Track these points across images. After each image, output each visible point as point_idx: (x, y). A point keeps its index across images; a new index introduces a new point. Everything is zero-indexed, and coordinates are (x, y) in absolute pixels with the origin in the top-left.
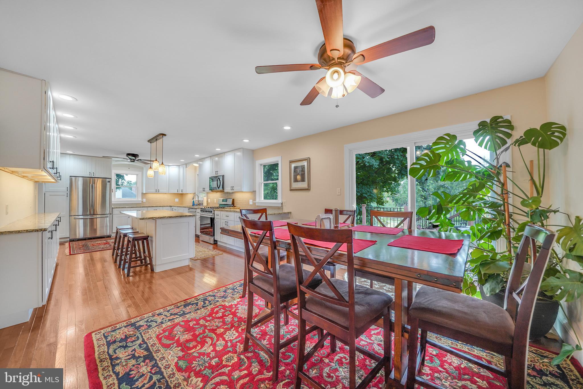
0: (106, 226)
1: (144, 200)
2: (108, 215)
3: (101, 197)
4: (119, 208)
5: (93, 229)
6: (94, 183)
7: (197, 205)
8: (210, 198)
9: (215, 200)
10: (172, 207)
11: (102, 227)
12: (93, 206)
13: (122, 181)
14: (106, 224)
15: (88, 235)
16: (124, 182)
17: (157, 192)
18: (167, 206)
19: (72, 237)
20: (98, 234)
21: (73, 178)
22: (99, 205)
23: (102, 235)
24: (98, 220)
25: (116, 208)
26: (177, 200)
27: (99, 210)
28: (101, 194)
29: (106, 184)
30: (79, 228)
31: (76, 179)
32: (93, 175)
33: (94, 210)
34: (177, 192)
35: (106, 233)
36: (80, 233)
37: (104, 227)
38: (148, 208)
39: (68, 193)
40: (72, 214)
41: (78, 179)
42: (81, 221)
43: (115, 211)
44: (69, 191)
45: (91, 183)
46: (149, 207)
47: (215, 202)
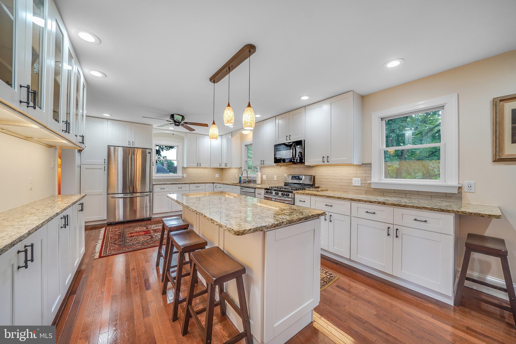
0: (146, 207)
1: (185, 175)
2: (148, 193)
3: (140, 171)
4: (160, 184)
5: (133, 211)
6: (134, 155)
7: (246, 182)
8: (265, 174)
9: (275, 176)
10: (215, 184)
11: (142, 208)
12: (132, 182)
13: (159, 157)
14: (146, 204)
15: (128, 217)
16: (160, 157)
17: (199, 166)
18: (210, 183)
19: (112, 220)
20: (138, 217)
21: (112, 148)
22: (139, 180)
23: (142, 217)
24: (138, 199)
25: (157, 184)
26: (217, 176)
27: (138, 187)
28: (140, 167)
29: (146, 156)
30: (119, 208)
31: (115, 149)
32: (132, 144)
33: (133, 186)
34: (219, 167)
35: (146, 215)
36: (120, 216)
37: (144, 207)
38: (190, 185)
39: (106, 166)
40: (111, 192)
41: (118, 149)
42: (121, 201)
43: (156, 189)
44: (106, 163)
45: (131, 154)
46: (191, 183)
47: (275, 179)
